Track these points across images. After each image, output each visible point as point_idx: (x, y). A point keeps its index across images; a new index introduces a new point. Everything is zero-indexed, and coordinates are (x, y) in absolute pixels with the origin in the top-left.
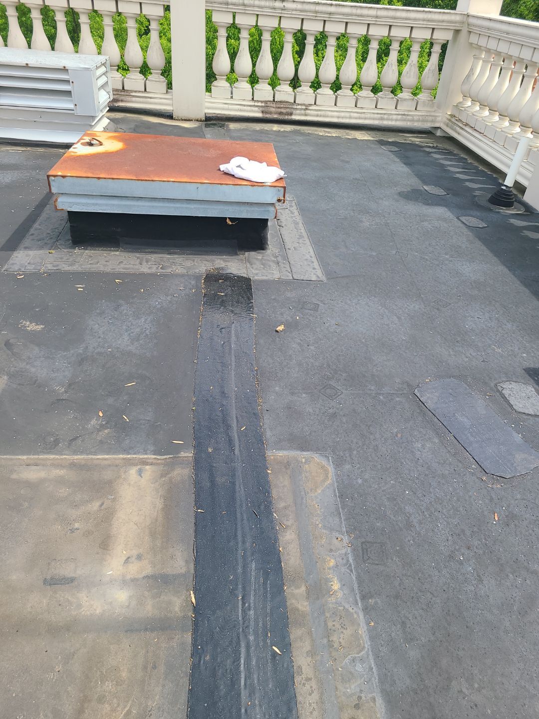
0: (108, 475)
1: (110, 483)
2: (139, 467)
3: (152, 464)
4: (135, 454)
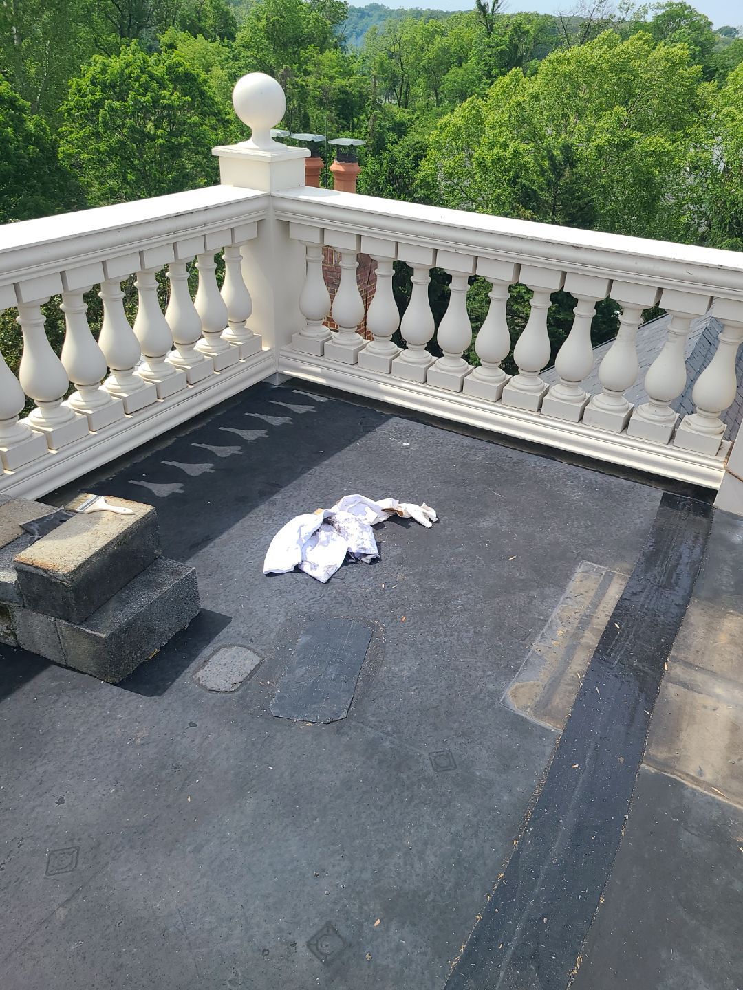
0: (735, 785)
1: (733, 777)
2: (701, 778)
3: (688, 775)
4: (706, 795)
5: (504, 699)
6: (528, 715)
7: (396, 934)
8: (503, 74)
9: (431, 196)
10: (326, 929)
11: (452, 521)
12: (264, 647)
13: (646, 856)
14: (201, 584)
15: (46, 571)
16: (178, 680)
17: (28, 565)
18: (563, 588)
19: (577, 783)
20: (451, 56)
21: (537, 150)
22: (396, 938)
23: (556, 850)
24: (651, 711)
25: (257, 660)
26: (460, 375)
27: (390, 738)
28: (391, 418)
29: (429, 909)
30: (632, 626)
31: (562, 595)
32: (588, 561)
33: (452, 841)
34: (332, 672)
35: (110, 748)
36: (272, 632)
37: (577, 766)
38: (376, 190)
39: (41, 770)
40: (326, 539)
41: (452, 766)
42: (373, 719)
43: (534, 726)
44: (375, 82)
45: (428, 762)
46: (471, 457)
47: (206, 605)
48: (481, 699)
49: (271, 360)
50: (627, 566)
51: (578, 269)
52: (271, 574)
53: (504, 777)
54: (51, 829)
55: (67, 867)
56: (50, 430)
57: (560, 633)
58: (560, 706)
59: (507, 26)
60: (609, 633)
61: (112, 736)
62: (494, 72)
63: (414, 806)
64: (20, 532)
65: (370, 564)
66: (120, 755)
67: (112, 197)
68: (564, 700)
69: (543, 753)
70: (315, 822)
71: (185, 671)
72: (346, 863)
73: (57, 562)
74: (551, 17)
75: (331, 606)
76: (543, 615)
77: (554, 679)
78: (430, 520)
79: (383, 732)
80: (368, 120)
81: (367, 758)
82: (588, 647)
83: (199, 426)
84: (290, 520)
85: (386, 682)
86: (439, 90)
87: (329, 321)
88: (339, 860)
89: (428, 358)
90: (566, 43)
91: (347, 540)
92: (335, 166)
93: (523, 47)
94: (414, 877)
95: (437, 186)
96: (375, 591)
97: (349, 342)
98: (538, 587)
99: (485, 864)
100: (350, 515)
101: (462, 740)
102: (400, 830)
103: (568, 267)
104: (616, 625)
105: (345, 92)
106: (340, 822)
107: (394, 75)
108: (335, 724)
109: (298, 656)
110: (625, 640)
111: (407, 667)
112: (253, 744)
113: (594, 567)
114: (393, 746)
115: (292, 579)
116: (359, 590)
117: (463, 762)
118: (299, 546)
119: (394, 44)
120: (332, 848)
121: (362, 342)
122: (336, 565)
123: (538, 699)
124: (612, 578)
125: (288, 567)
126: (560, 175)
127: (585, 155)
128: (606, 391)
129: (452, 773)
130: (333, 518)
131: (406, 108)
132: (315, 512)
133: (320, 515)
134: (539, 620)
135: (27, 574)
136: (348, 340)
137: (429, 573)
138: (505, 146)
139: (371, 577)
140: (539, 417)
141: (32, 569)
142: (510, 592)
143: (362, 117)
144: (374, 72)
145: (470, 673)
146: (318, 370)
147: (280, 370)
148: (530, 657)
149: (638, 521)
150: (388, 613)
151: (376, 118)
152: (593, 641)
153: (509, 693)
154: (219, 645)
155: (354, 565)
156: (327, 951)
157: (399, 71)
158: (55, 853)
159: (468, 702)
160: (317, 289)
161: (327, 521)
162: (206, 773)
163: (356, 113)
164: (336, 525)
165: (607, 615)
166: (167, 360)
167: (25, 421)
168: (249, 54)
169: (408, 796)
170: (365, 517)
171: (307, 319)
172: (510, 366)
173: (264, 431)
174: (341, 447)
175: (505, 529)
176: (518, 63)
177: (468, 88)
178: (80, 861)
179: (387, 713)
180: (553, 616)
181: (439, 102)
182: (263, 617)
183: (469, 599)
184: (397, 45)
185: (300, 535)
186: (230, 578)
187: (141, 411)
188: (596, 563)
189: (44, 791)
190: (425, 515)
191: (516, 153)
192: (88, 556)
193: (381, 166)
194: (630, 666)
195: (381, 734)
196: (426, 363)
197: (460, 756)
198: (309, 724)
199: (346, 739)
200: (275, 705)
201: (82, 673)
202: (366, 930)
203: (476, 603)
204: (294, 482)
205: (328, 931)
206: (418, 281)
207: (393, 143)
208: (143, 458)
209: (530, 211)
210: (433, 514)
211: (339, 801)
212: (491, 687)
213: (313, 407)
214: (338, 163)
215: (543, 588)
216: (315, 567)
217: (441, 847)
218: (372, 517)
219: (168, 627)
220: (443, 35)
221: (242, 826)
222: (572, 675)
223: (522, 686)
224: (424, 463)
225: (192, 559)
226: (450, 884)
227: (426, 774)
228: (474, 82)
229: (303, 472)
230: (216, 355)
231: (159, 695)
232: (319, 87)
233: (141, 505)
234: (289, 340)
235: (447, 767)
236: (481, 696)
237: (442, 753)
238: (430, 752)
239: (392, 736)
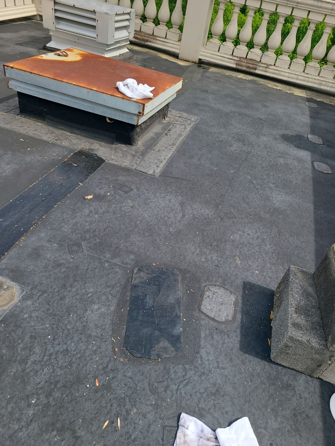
41: (70, 247)
45: (84, 248)
48: (40, 291)
79: (111, 262)
114: (104, 255)
159: (51, 288)
179: (109, 274)
212: (29, 302)
235: (73, 246)
236: (40, 293)
237: (75, 253)
238: (82, 253)
239: (105, 261)
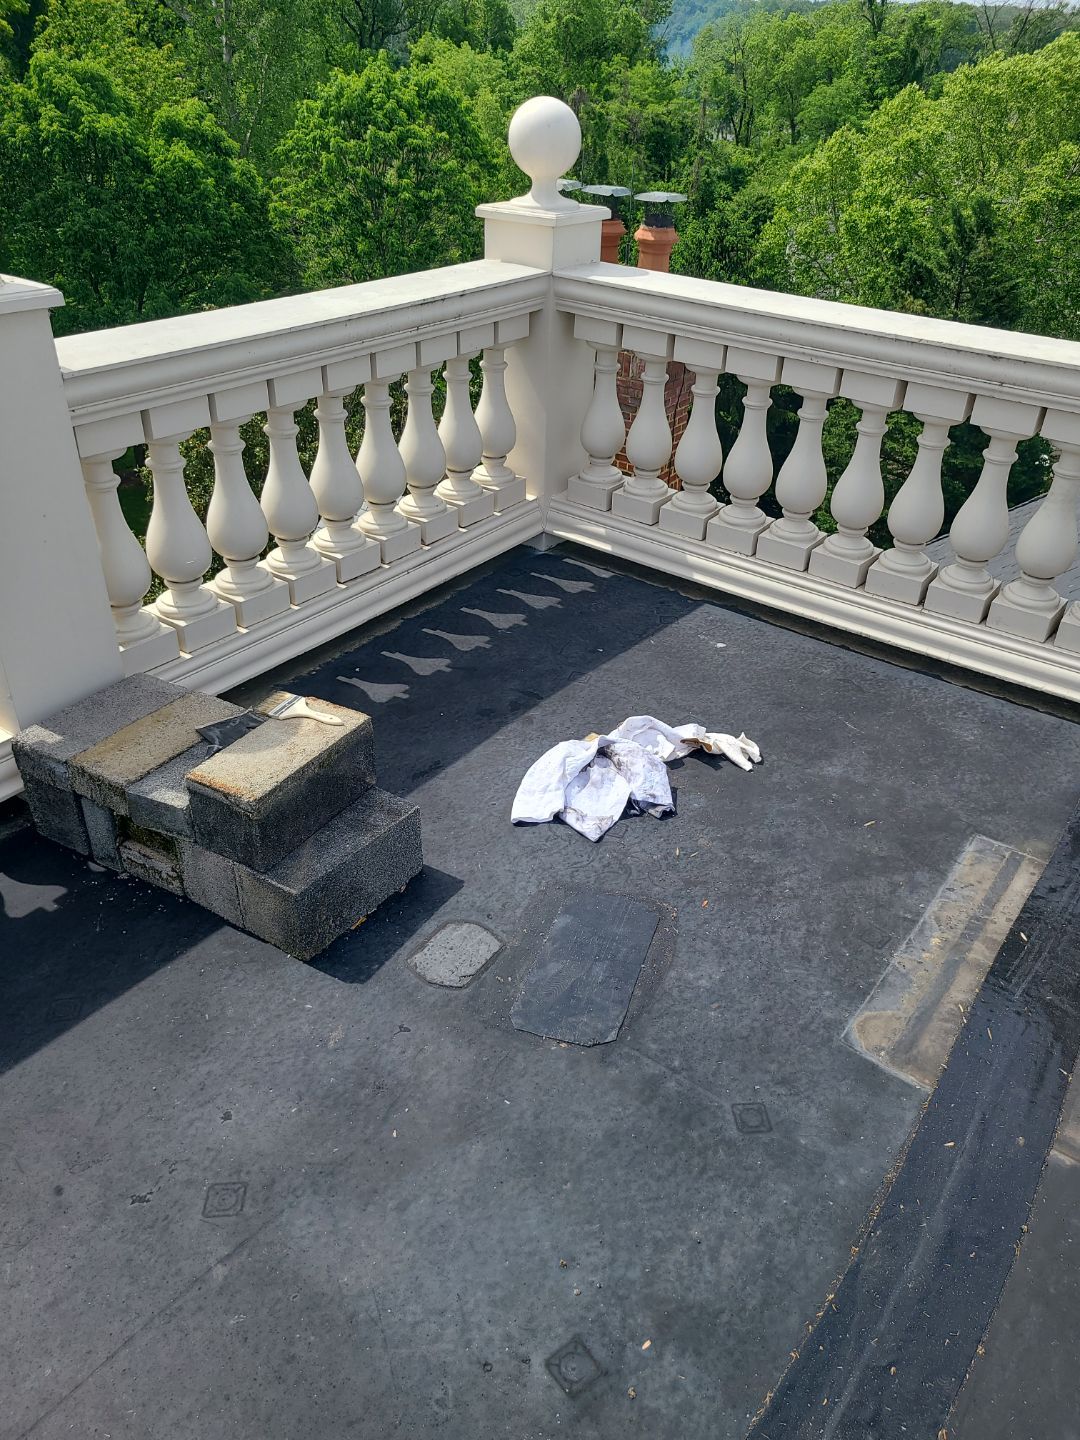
5: (846, 1035)
6: (881, 1060)
7: (672, 1365)
8: (892, 96)
9: (775, 278)
10: (573, 1344)
11: (782, 763)
12: (505, 928)
13: (1052, 1290)
14: (426, 830)
15: (226, 795)
16: (387, 963)
17: (204, 785)
18: (943, 875)
19: (951, 1171)
20: (817, 69)
21: (938, 209)
22: (673, 1370)
23: (916, 1266)
24: (1070, 1072)
25: (495, 946)
26: (806, 546)
27: (678, 1077)
28: (701, 605)
29: (722, 1334)
30: (1048, 938)
31: (941, 884)
32: (984, 835)
33: (761, 1237)
34: (599, 971)
35: (295, 1049)
36: (518, 907)
37: (952, 1144)
38: (695, 268)
39: (204, 1069)
40: (599, 777)
41: (764, 1126)
42: (653, 1046)
43: (891, 1078)
44: (704, 108)
45: (730, 1117)
46: (815, 669)
47: (431, 860)
48: (813, 1032)
49: (538, 514)
50: (1042, 846)
51: (994, 390)
52: (520, 824)
53: (841, 1149)
54: (212, 1154)
55: (231, 1208)
56: (240, 599)
57: (935, 941)
58: (931, 1051)
59: (903, 21)
60: (1011, 948)
61: (297, 1034)
62: (879, 91)
63: (707, 1181)
64: (196, 738)
65: (660, 819)
66: (306, 1062)
67: (336, 276)
68: (936, 1044)
69: (902, 1120)
70: (564, 1187)
71: (398, 952)
72: (606, 1253)
73: (242, 784)
74: (970, 7)
75: (603, 876)
76: (910, 912)
77: (922, 1009)
78: (750, 759)
79: (667, 1067)
80: (691, 164)
81: (644, 1103)
82: (978, 965)
83: (434, 604)
84: (551, 746)
85: (675, 992)
86: (797, 119)
87: (622, 460)
88: (597, 1247)
89: (761, 520)
90: (990, 46)
91: (629, 781)
92: (642, 233)
93: (924, 53)
94: (702, 1285)
95: (786, 262)
96: (666, 859)
97: (647, 492)
98: (906, 870)
99: (807, 1278)
100: (634, 745)
101: (782, 1091)
102: (686, 1214)
103: (977, 386)
104: (1022, 935)
105: (661, 124)
106: (600, 1192)
107: (732, 97)
108: (602, 1049)
109: (553, 944)
110: (1035, 960)
111: (707, 974)
112: (485, 1065)
113: (993, 845)
114: (680, 1089)
115: (550, 833)
116: (643, 855)
117: (782, 1122)
118: (561, 786)
119: (735, 52)
120: (587, 1228)
121: (667, 492)
122: (612, 817)
123: (897, 1038)
124: (1020, 863)
125: (544, 814)
126: (970, 247)
127: (1010, 216)
128: (1026, 577)
129: (764, 1138)
130: (612, 748)
131: (747, 146)
132: (587, 739)
133: (593, 743)
134: (905, 919)
135: (204, 798)
136: (646, 489)
137: (745, 838)
138: (888, 202)
139: (661, 838)
140: (921, 613)
141: (209, 791)
142: (863, 876)
143: (682, 161)
144: (704, 94)
145: (799, 991)
146: (601, 531)
147: (548, 529)
148: (888, 975)
149: (1065, 779)
150: (683, 892)
151: (702, 161)
152: (986, 957)
153: (855, 1026)
154: (445, 919)
155: (637, 819)
156: (573, 1376)
157: (739, 92)
158: (216, 1187)
159: (793, 1034)
160: (607, 414)
161: (603, 753)
162: (419, 1100)
163: (675, 154)
164: (615, 759)
165: (1008, 920)
166: (397, 509)
167: (210, 586)
168: (530, 69)
169: (698, 1164)
170: (656, 750)
171: (591, 456)
172: (880, 534)
173: (522, 616)
174: (628, 645)
175: (860, 779)
176: (917, 77)
177: (840, 116)
178: (248, 1202)
179: (674, 1039)
180: (926, 915)
181: (796, 137)
182: (507, 885)
183: (802, 880)
184: (740, 52)
185: (564, 770)
186: (465, 825)
187: (358, 580)
188: (996, 839)
189: (207, 1099)
190: (744, 751)
191: (905, 212)
192: (282, 777)
193: (707, 232)
194: (1040, 999)
195: (663, 1069)
196: (759, 526)
197: (778, 1113)
198: (563, 1045)
199: (613, 1072)
200: (517, 1013)
201: (263, 941)
202: (629, 1354)
203: (812, 888)
204: (560, 692)
205: (576, 1348)
206: (752, 404)
207: (725, 199)
208: (357, 645)
209: (921, 301)
210: (755, 750)
211: (600, 1161)
212: (828, 1014)
213: (592, 585)
214: (646, 228)
215: (914, 872)
216: (582, 817)
217: (743, 1245)
218: (667, 750)
219: (380, 887)
220: (807, 37)
221: (464, 1182)
222: (952, 1006)
223: (875, 1017)
224: (745, 674)
225: (414, 793)
226: (754, 1302)
227: (727, 1135)
228: (849, 107)
229: (571, 679)
230: (462, 503)
231: (362, 982)
232: (625, 117)
233: (352, 713)
234: (564, 486)
235: (756, 1127)
236: (813, 1027)
237: (751, 1106)
238: (733, 1102)
239: (680, 1073)
